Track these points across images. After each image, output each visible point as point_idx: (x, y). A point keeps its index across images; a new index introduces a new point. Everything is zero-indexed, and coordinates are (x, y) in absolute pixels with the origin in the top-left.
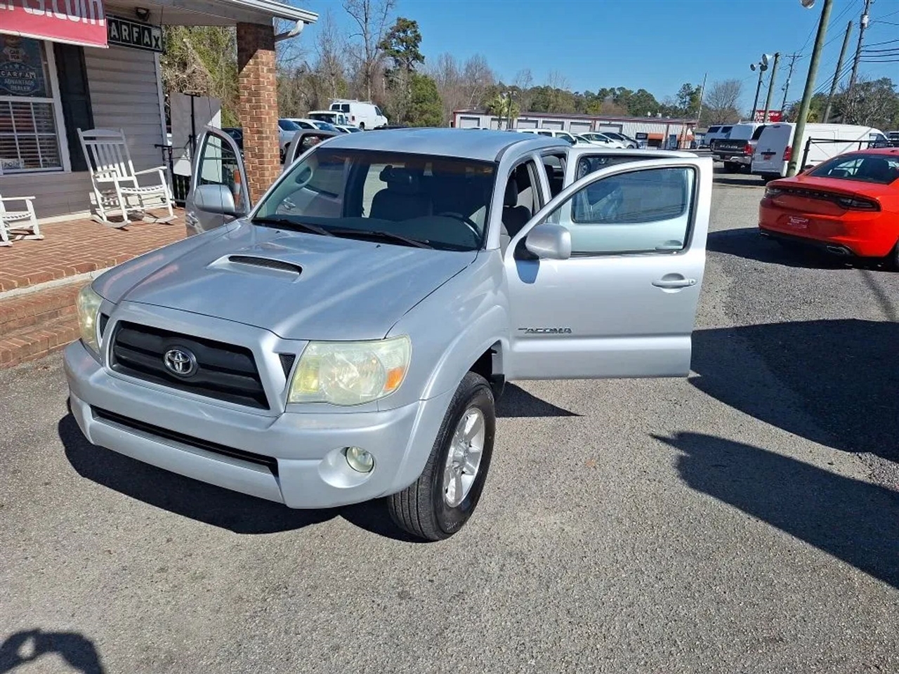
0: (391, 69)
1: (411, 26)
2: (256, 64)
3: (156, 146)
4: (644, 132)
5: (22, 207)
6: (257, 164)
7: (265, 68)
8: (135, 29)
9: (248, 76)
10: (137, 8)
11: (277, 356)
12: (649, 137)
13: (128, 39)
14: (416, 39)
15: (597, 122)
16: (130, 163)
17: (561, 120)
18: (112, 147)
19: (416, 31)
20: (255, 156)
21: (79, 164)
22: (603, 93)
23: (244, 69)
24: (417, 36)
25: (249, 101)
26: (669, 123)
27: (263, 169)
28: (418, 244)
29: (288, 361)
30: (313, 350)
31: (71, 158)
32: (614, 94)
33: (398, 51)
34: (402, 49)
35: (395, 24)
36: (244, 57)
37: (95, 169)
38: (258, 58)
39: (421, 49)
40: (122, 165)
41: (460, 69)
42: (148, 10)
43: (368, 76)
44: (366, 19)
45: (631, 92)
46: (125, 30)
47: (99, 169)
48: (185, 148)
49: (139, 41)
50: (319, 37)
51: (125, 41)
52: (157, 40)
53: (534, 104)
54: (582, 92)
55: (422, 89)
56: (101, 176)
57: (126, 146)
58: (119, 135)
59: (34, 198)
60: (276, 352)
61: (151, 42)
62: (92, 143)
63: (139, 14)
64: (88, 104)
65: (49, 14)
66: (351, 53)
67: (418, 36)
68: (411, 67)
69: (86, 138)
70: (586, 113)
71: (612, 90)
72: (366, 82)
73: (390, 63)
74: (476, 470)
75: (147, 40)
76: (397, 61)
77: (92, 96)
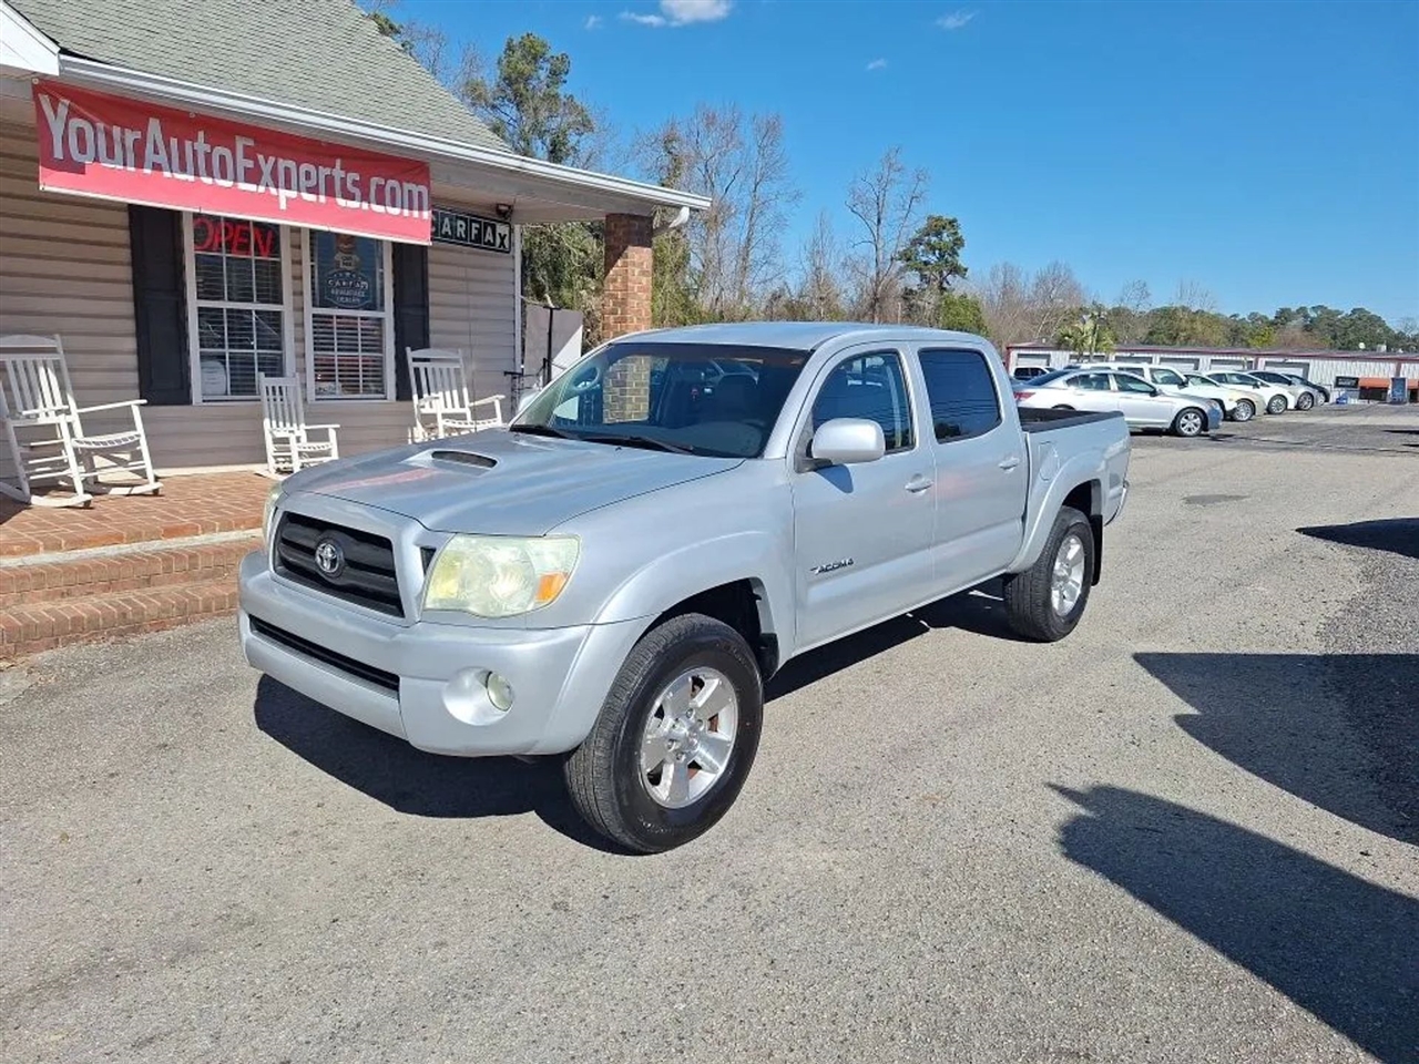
0: (915, 288)
1: (948, 227)
2: (625, 265)
3: (506, 373)
4: (1352, 375)
5: (323, 436)
6: (618, 395)
7: (637, 271)
8: (474, 225)
9: (615, 281)
10: (498, 205)
11: (418, 550)
12: (1360, 383)
13: (464, 236)
14: (955, 244)
15: (1260, 359)
16: (465, 391)
17: (1194, 357)
18: (445, 372)
19: (956, 233)
20: (617, 384)
21: (404, 393)
22: (1284, 316)
23: (611, 272)
24: (957, 239)
25: (614, 312)
26: (1400, 361)
27: (624, 400)
28: (673, 449)
29: (428, 553)
30: (458, 543)
31: (397, 385)
32: (1306, 316)
33: (926, 263)
34: (933, 259)
35: (923, 224)
36: (612, 258)
37: (420, 397)
38: (627, 257)
39: (963, 259)
40: (455, 392)
41: (1027, 285)
42: (510, 207)
43: (877, 300)
44: (879, 221)
45: (1339, 313)
46: (461, 226)
47: (426, 395)
48: (538, 375)
49: (478, 239)
50: (808, 247)
51: (461, 238)
52: (503, 238)
53: (1151, 334)
54: (1244, 315)
55: (958, 314)
56: (427, 404)
57: (462, 372)
58: (456, 357)
59: (338, 426)
60: (417, 545)
61: (494, 239)
62: (422, 366)
63: (499, 212)
64: (425, 319)
65: (365, 206)
66: (854, 268)
67: (959, 239)
68: (945, 285)
69: (414, 360)
70: (1248, 346)
71: (1302, 310)
72: (872, 306)
73: (913, 280)
74: (722, 769)
75: (489, 237)
76: (923, 277)
77: (432, 310)
